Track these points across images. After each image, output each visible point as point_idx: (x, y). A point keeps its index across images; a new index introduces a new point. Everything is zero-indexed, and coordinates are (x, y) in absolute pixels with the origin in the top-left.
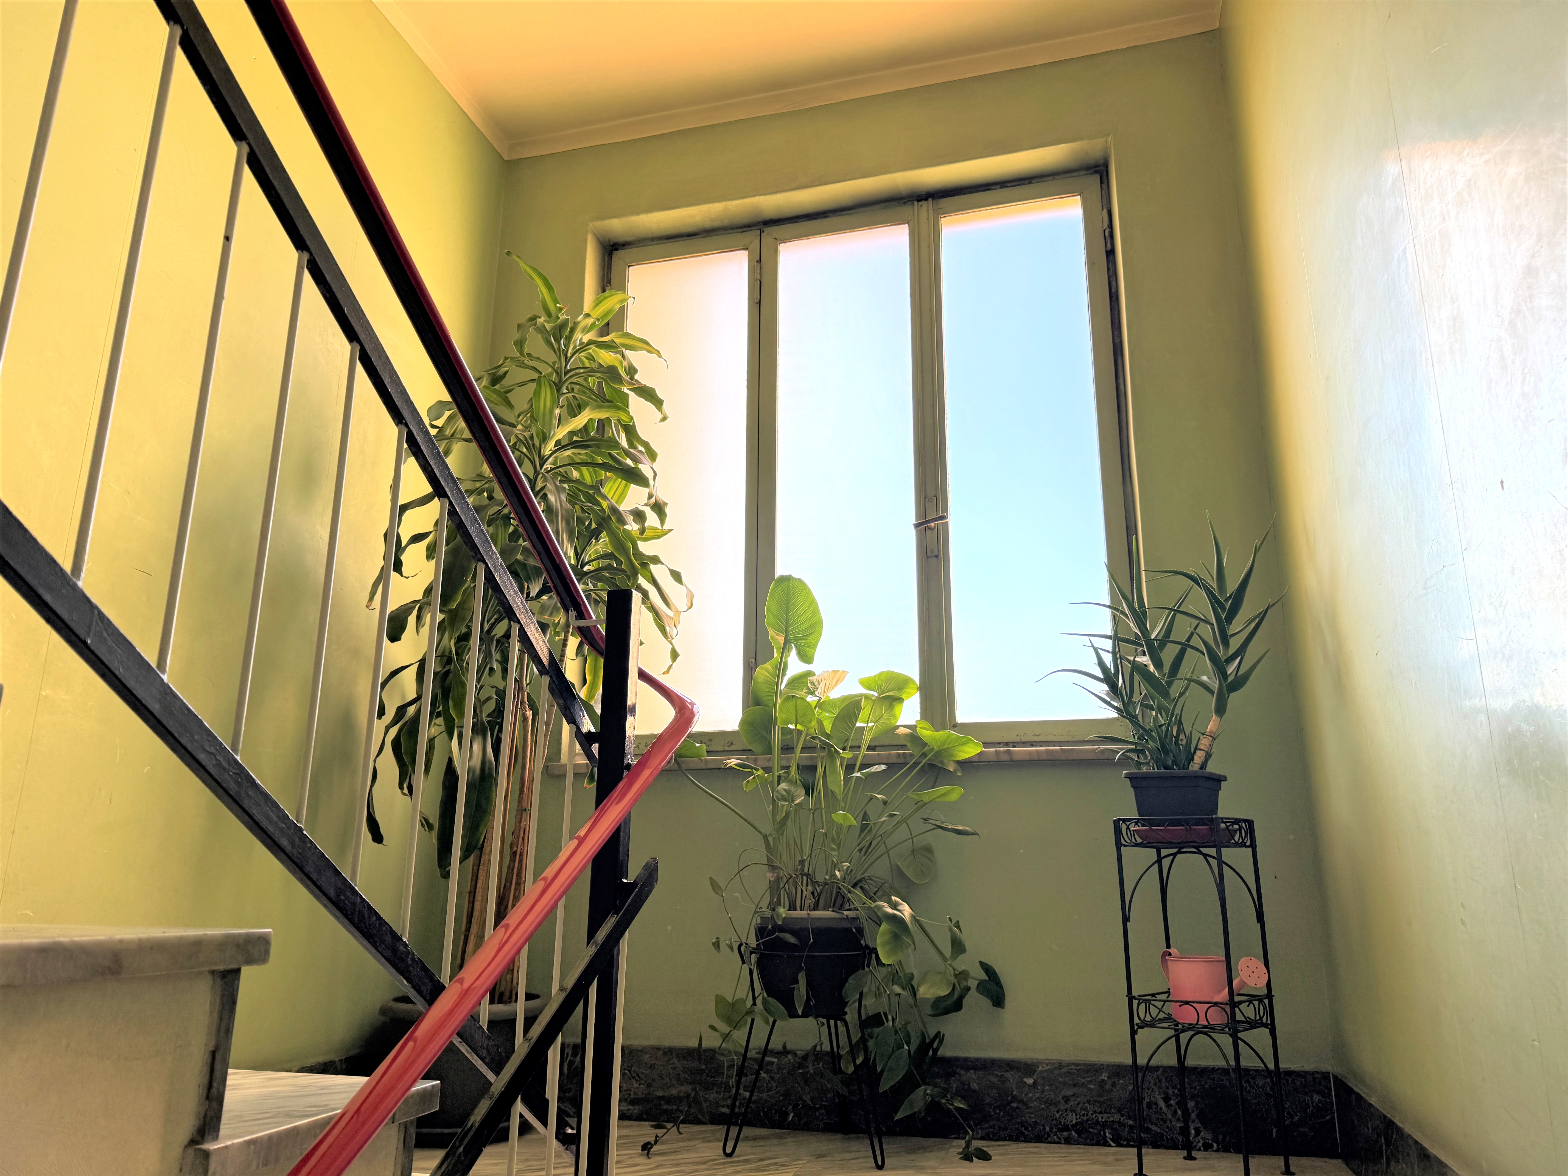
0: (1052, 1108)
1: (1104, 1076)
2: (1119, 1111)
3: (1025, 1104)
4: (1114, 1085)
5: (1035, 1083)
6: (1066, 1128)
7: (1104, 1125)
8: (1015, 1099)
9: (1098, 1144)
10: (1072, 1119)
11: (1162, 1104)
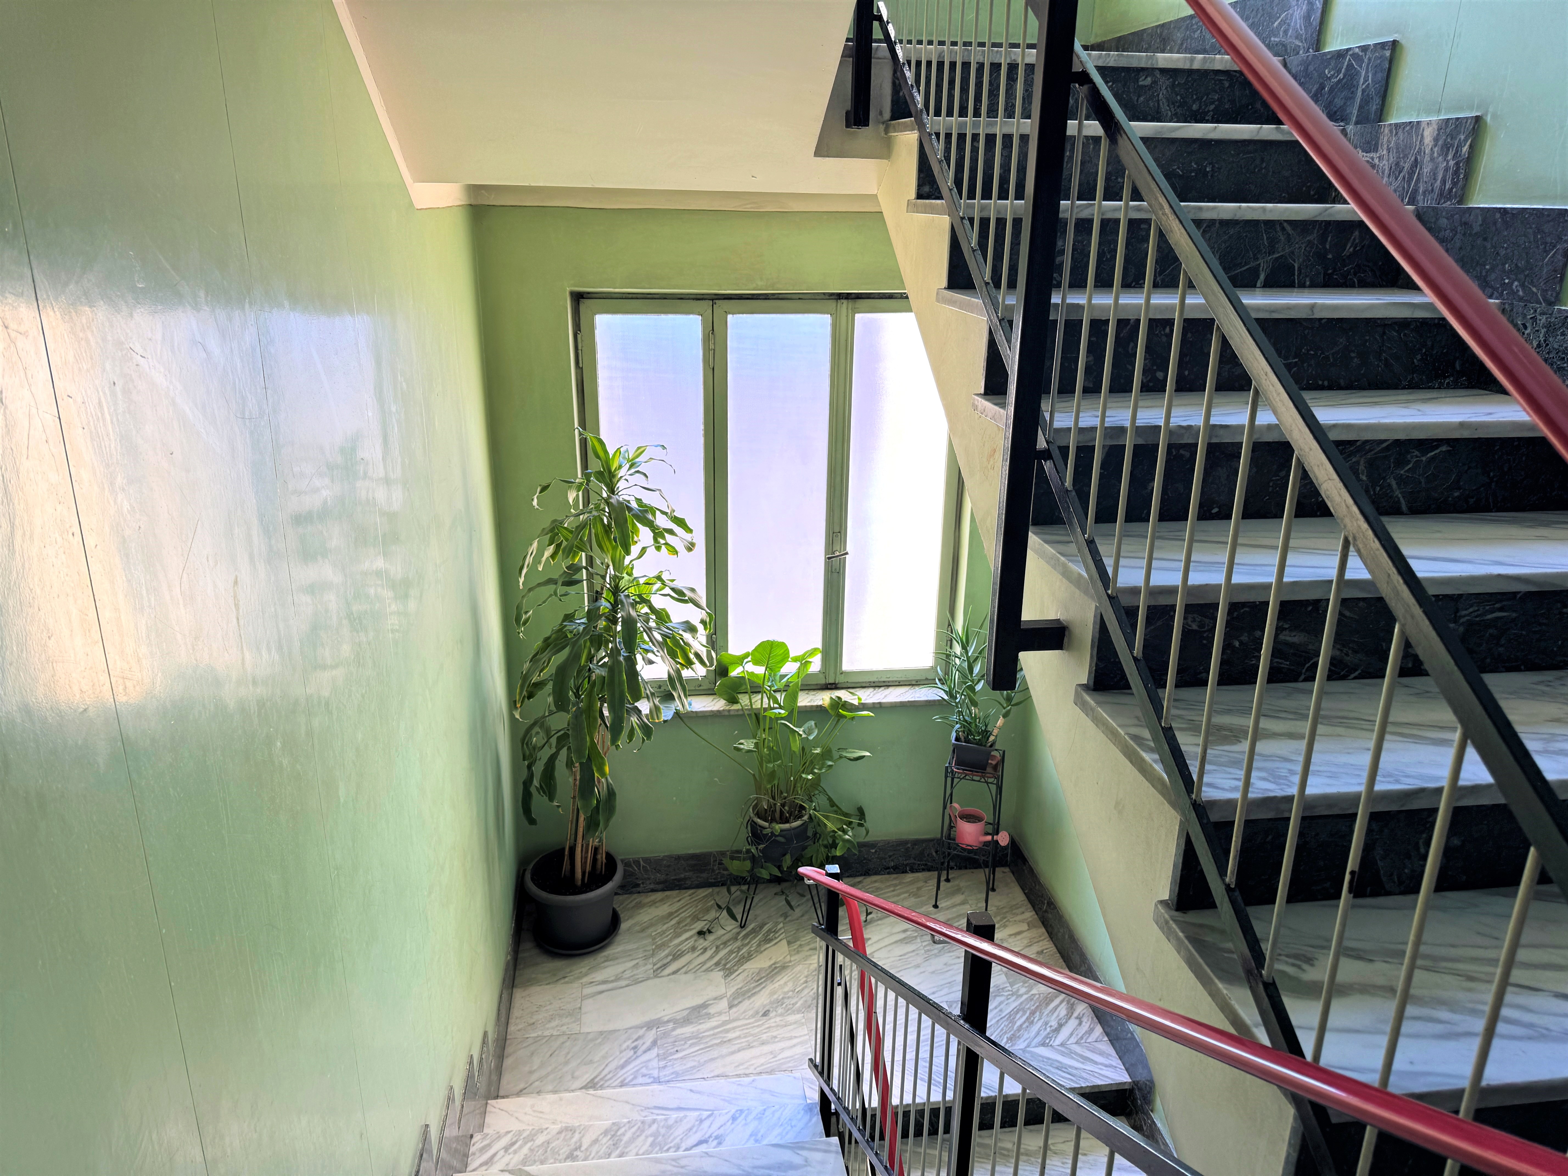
0: (883, 861)
1: (909, 845)
2: (915, 859)
3: (870, 861)
4: (913, 848)
5: (876, 851)
6: (888, 868)
7: (906, 865)
8: (865, 859)
9: (903, 873)
10: (892, 864)
11: (934, 854)
